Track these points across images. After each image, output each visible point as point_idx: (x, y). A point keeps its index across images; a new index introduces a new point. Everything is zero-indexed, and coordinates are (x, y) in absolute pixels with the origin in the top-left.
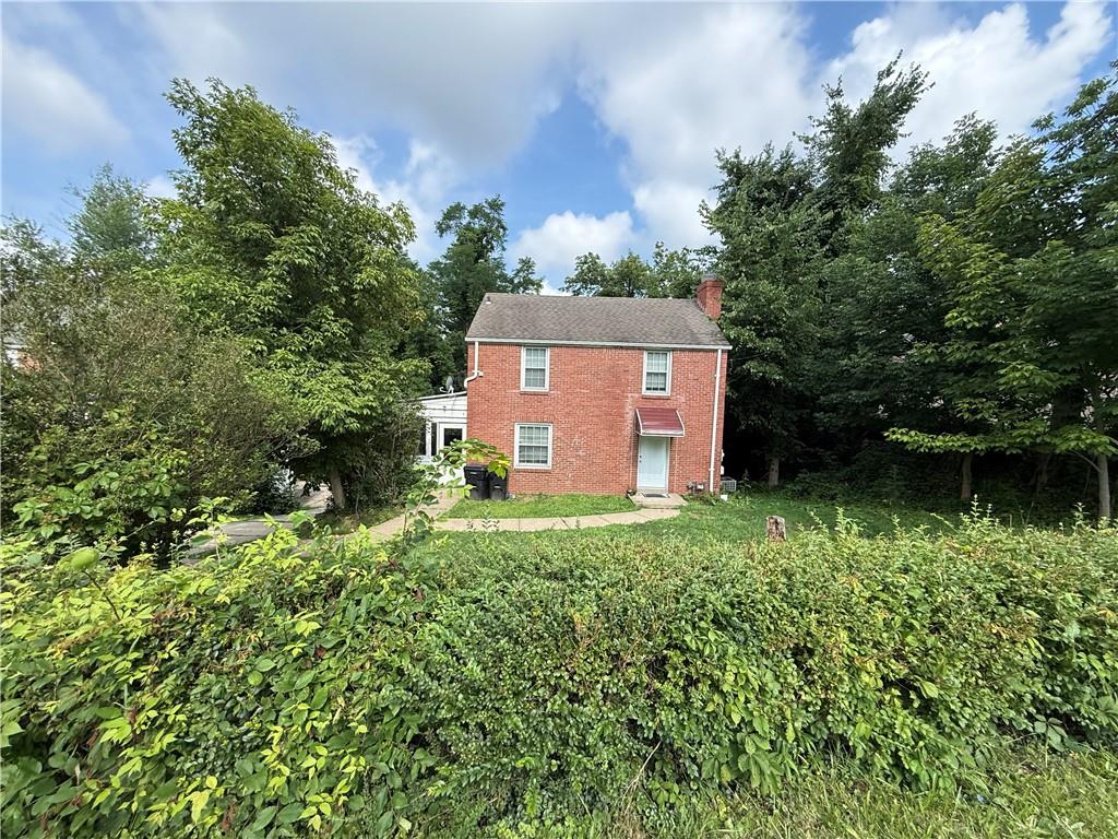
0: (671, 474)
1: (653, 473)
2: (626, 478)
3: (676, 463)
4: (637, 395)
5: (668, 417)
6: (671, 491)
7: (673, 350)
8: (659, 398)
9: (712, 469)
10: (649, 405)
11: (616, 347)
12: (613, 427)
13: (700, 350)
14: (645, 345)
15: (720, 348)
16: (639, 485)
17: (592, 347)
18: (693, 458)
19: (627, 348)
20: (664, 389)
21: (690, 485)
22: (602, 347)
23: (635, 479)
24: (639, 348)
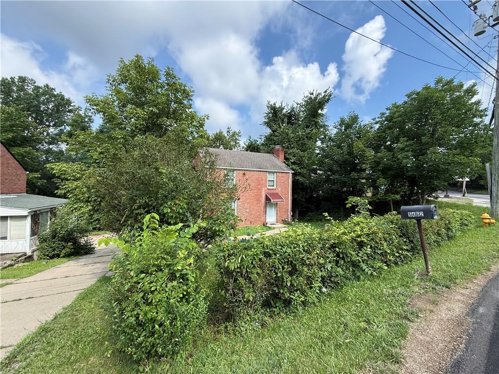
0: (277, 216)
1: (271, 217)
2: (263, 219)
3: (278, 212)
4: (265, 188)
5: (276, 195)
6: (277, 222)
7: (276, 172)
8: (273, 189)
9: (289, 213)
10: (270, 192)
11: (259, 171)
12: (258, 200)
13: (284, 173)
14: (268, 170)
15: (290, 172)
16: (267, 221)
17: (251, 171)
18: (284, 210)
19: (263, 171)
20: (273, 186)
21: (283, 219)
22: (254, 171)
23: (266, 219)
24: (266, 172)
